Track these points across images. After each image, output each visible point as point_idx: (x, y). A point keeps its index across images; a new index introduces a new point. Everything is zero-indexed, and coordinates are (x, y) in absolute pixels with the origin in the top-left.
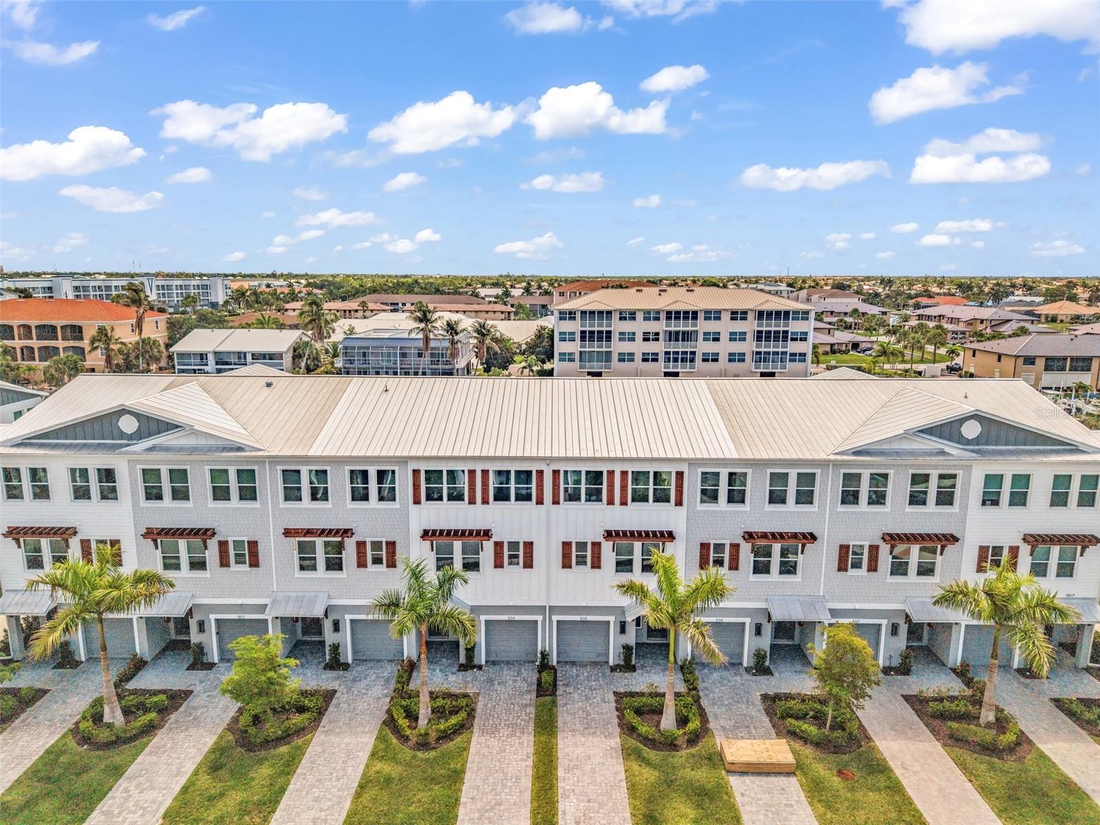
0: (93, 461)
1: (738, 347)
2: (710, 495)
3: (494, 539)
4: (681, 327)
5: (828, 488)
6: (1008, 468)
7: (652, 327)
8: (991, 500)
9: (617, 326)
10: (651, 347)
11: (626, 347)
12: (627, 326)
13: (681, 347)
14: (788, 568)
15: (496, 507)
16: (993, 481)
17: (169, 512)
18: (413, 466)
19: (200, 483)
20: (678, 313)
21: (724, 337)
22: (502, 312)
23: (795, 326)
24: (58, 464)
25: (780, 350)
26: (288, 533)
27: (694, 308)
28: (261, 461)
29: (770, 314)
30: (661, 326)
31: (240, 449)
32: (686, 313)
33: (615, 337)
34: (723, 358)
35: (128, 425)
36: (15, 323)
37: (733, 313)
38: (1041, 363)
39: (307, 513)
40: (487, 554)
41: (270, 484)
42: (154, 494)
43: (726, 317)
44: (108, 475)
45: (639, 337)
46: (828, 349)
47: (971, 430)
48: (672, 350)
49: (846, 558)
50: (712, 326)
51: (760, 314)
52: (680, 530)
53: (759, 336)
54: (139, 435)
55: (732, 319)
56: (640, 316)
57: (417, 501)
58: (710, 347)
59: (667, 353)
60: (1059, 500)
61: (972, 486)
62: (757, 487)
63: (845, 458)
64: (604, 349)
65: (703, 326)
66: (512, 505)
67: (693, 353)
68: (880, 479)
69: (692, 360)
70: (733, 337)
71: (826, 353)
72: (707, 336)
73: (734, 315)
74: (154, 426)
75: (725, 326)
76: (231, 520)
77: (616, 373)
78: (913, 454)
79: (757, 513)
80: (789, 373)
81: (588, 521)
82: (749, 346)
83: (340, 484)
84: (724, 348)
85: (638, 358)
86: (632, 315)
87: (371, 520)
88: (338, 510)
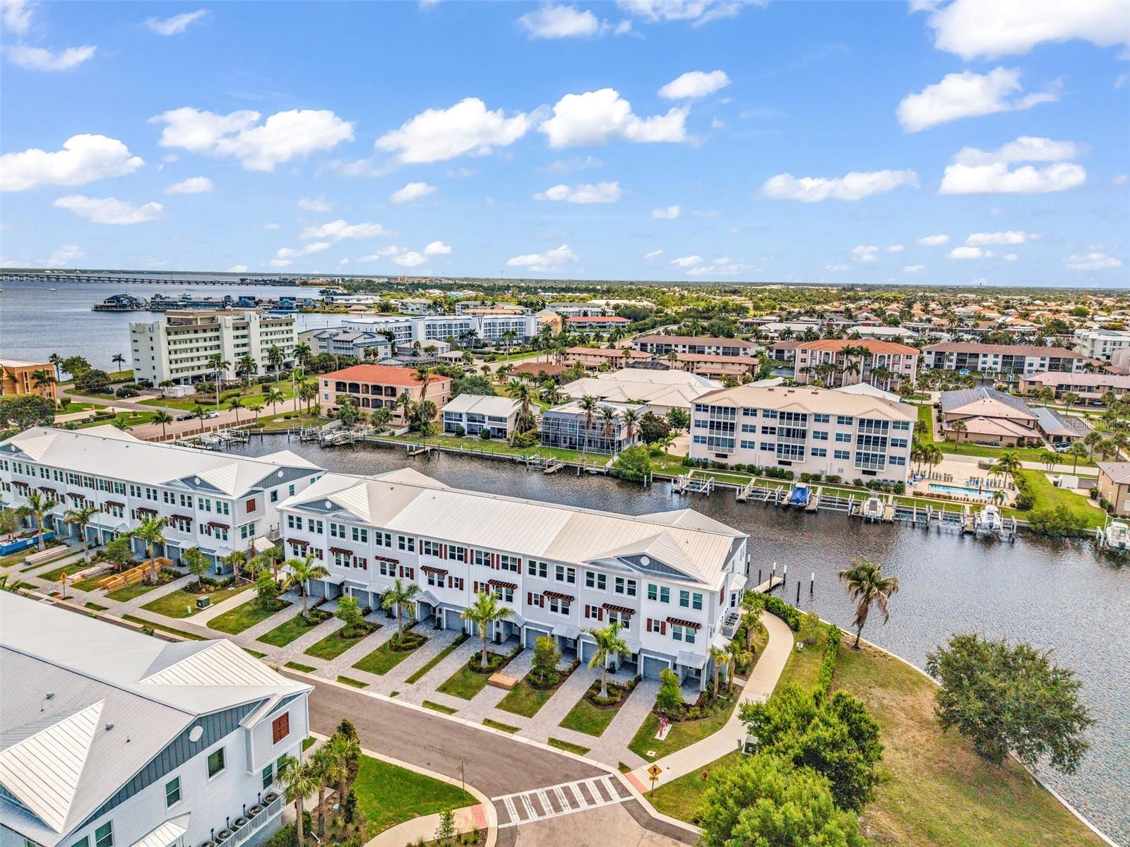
1: (843, 446)
2: (532, 572)
3: (449, 575)
4: (792, 425)
5: (581, 577)
6: (660, 583)
7: (771, 423)
8: (652, 597)
9: (740, 420)
10: (768, 439)
11: (748, 437)
12: (749, 420)
13: (791, 442)
14: (565, 611)
15: (449, 561)
16: (653, 588)
17: (338, 542)
18: (420, 538)
19: (349, 532)
20: (789, 414)
21: (832, 437)
22: (747, 365)
24: (306, 518)
25: (879, 453)
26: (377, 558)
27: (804, 412)
28: (369, 527)
29: (870, 422)
30: (774, 423)
31: (362, 521)
32: (797, 415)
33: (738, 428)
34: (830, 454)
35: (328, 505)
36: (360, 383)
37: (839, 418)
39: (383, 551)
40: (446, 581)
41: (372, 537)
42: (334, 534)
43: (833, 420)
44: (320, 523)
45: (759, 430)
48: (784, 443)
49: (589, 612)
50: (821, 427)
51: (862, 422)
52: (520, 585)
53: (860, 439)
54: (331, 510)
55: (839, 422)
56: (760, 413)
57: (421, 553)
59: (779, 445)
60: (684, 603)
61: (643, 588)
62: (552, 571)
63: (585, 565)
64: (728, 437)
65: (812, 426)
66: (456, 562)
67: (803, 448)
69: (802, 453)
70: (839, 438)
71: (1011, 446)
72: (816, 435)
73: (841, 420)
74: (336, 507)
75: (832, 428)
76: (359, 548)
77: (739, 457)
78: (616, 568)
79: (551, 583)
80: (889, 473)
81: (484, 574)
82: (851, 447)
83: (395, 541)
84: (831, 445)
85: (758, 446)
86: (754, 412)
87: (405, 558)
88: (394, 552)
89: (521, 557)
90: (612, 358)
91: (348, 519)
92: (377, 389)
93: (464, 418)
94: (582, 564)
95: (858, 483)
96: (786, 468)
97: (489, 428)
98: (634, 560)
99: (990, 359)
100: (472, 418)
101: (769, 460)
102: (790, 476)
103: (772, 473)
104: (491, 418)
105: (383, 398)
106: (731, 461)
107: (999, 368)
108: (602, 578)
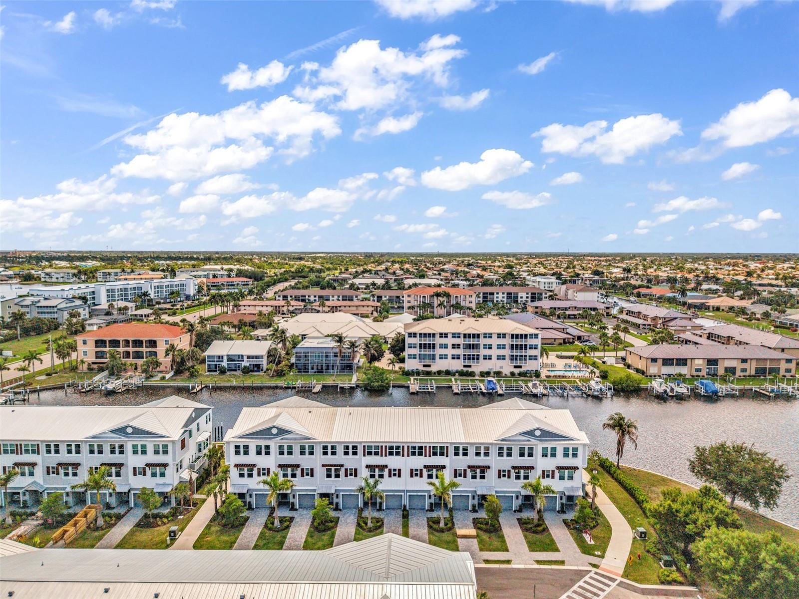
0: (263, 443)
1: (501, 352)
2: (457, 454)
3: (389, 468)
4: (472, 341)
5: (494, 451)
6: (549, 445)
7: (456, 341)
8: (545, 455)
9: (438, 341)
10: (456, 352)
11: (443, 351)
12: (443, 341)
13: (471, 352)
14: (482, 477)
15: (389, 457)
16: (545, 449)
17: (286, 459)
18: (363, 444)
19: (296, 450)
20: (469, 335)
21: (494, 347)
22: (373, 307)
23: (530, 342)
24: (253, 445)
25: (523, 354)
26: (323, 466)
27: (478, 333)
28: (316, 443)
29: (517, 335)
30: (460, 341)
31: (309, 439)
32: (474, 335)
33: (437, 346)
34: (494, 357)
35: (274, 431)
37: (498, 334)
38: (660, 362)
39: (330, 459)
40: (386, 473)
41: (318, 450)
42: (282, 453)
43: (495, 336)
44: (267, 447)
45: (450, 346)
46: (562, 341)
47: (538, 433)
48: (467, 354)
49: (501, 474)
50: (488, 341)
51: (512, 336)
52: (448, 465)
53: (512, 347)
54: (277, 435)
55: (498, 337)
56: (450, 336)
57: (364, 455)
58: (487, 352)
59: (465, 355)
60: (566, 455)
61: (538, 451)
62: (472, 451)
63: (498, 442)
64: (432, 353)
65: (483, 341)
66: (394, 457)
67: (478, 355)
69: (478, 359)
70: (499, 347)
71: (560, 344)
72: (485, 346)
73: (499, 336)
74: (282, 432)
75: (495, 341)
76: (306, 462)
77: (438, 365)
78: (519, 441)
79: (472, 460)
80: (529, 366)
81: (418, 462)
82: (507, 352)
83: (340, 450)
84: (494, 352)
85: (450, 357)
86: (446, 335)
87: (349, 462)
88: (339, 458)
89: (448, 445)
90: (276, 307)
91: (295, 439)
92: (138, 343)
93: (225, 358)
94: (496, 442)
95: (512, 374)
96: (470, 370)
97: (248, 364)
98: (530, 433)
99: (500, 295)
100: (230, 359)
101: (457, 365)
102: (472, 374)
103: (462, 374)
104: (249, 357)
106: (434, 368)
107: (505, 300)
108: (509, 449)
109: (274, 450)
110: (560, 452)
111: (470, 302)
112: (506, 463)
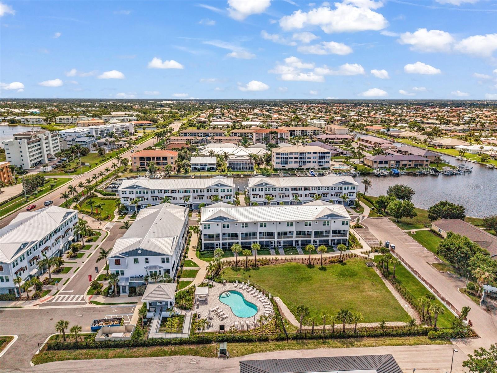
0: (261, 188)
1: (315, 160)
2: (319, 189)
3: (298, 194)
4: (303, 156)
5: (330, 188)
6: (347, 186)
7: (296, 156)
8: (345, 189)
9: (289, 156)
10: (296, 160)
11: (291, 160)
12: (291, 156)
13: (302, 160)
14: (326, 196)
15: (299, 191)
16: (345, 187)
17: (268, 192)
18: (291, 187)
19: (271, 189)
20: (302, 153)
21: (312, 158)
23: (327, 155)
24: (258, 188)
25: (324, 160)
26: (279, 194)
27: (306, 152)
29: (321, 153)
31: (275, 186)
32: (304, 153)
33: (288, 158)
34: (312, 162)
36: (151, 157)
38: (378, 162)
39: (281, 192)
41: (277, 190)
42: (266, 191)
43: (312, 154)
44: (262, 189)
45: (294, 158)
47: (343, 183)
49: (332, 195)
50: (309, 155)
51: (319, 153)
52: (316, 193)
53: (319, 157)
54: (265, 185)
56: (294, 154)
57: (291, 191)
58: (309, 160)
59: (300, 162)
60: (351, 189)
61: (343, 188)
62: (323, 188)
63: (332, 185)
64: (286, 161)
65: (307, 156)
67: (305, 161)
68: (335, 187)
69: (305, 163)
70: (314, 158)
72: (308, 158)
73: (314, 153)
75: (312, 155)
76: (274, 193)
77: (289, 166)
78: (338, 185)
79: (323, 191)
80: (326, 165)
81: (307, 192)
82: (317, 160)
84: (312, 160)
85: (293, 162)
86: (292, 153)
87: (287, 193)
88: (284, 192)
89: (317, 187)
90: (189, 140)
91: (270, 186)
92: (159, 159)
95: (319, 169)
96: (302, 167)
97: (209, 167)
99: (298, 132)
100: (201, 165)
101: (296, 166)
102: (303, 169)
103: (299, 169)
104: (209, 164)
105: (162, 161)
106: (287, 167)
107: (301, 134)
109: (264, 190)
110: (350, 188)
111: (287, 136)
112: (334, 192)
